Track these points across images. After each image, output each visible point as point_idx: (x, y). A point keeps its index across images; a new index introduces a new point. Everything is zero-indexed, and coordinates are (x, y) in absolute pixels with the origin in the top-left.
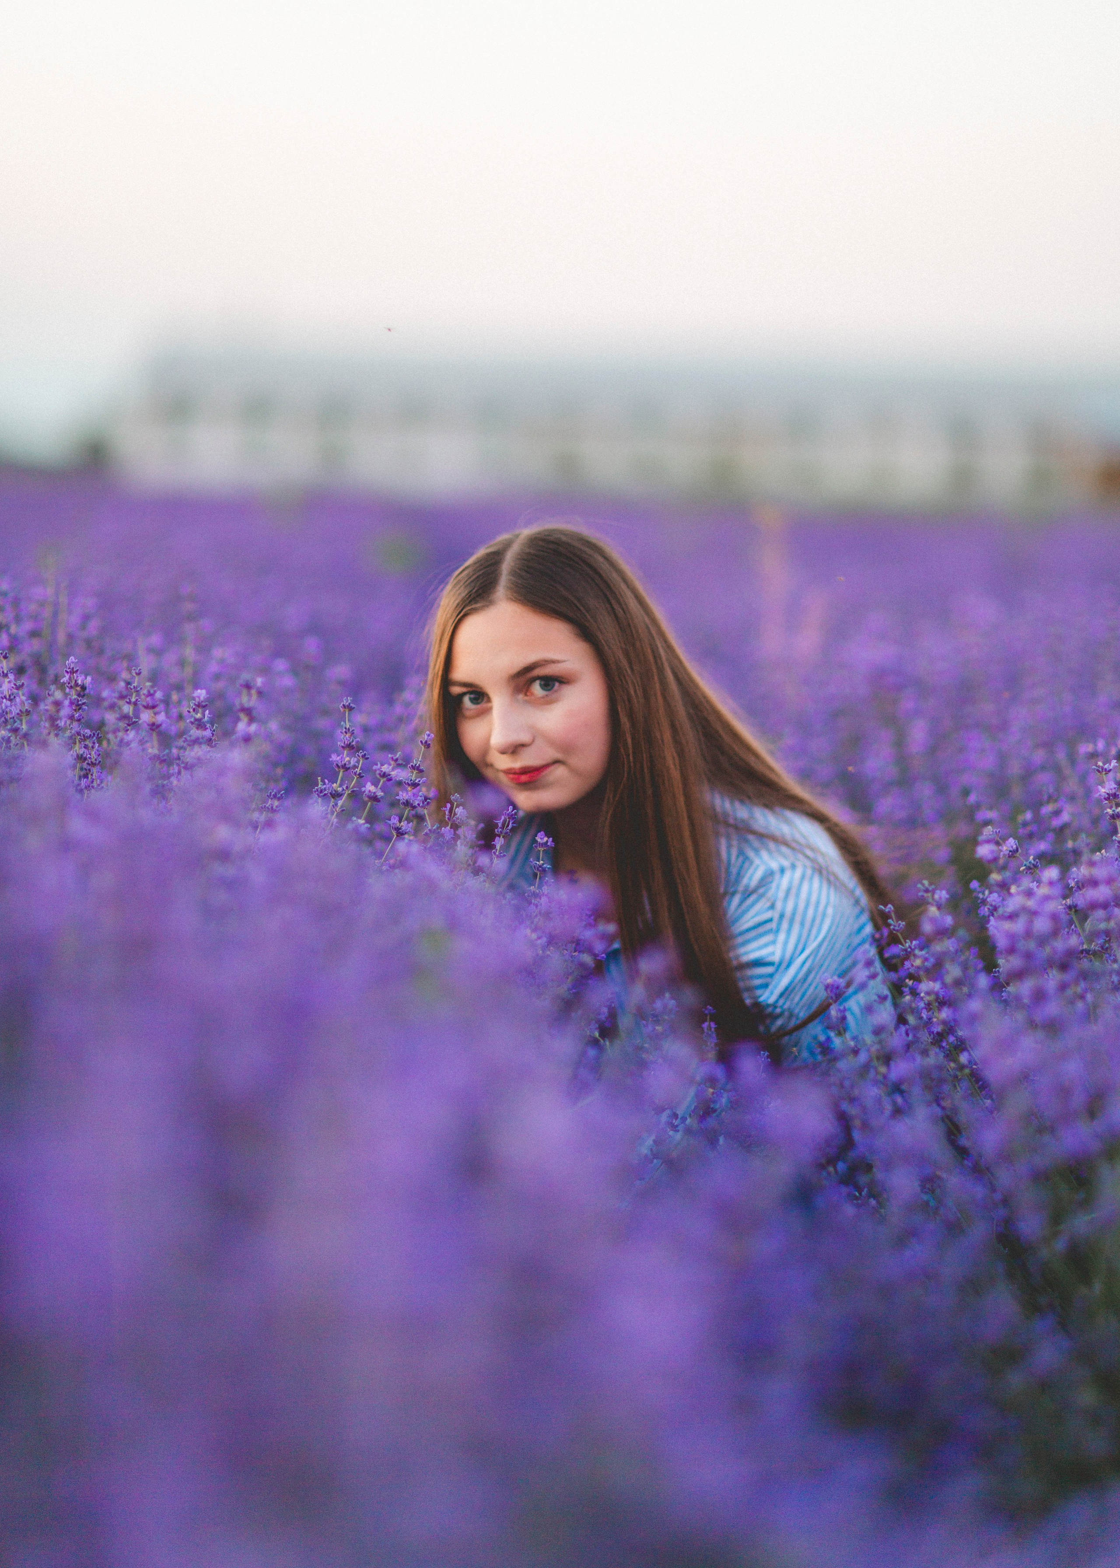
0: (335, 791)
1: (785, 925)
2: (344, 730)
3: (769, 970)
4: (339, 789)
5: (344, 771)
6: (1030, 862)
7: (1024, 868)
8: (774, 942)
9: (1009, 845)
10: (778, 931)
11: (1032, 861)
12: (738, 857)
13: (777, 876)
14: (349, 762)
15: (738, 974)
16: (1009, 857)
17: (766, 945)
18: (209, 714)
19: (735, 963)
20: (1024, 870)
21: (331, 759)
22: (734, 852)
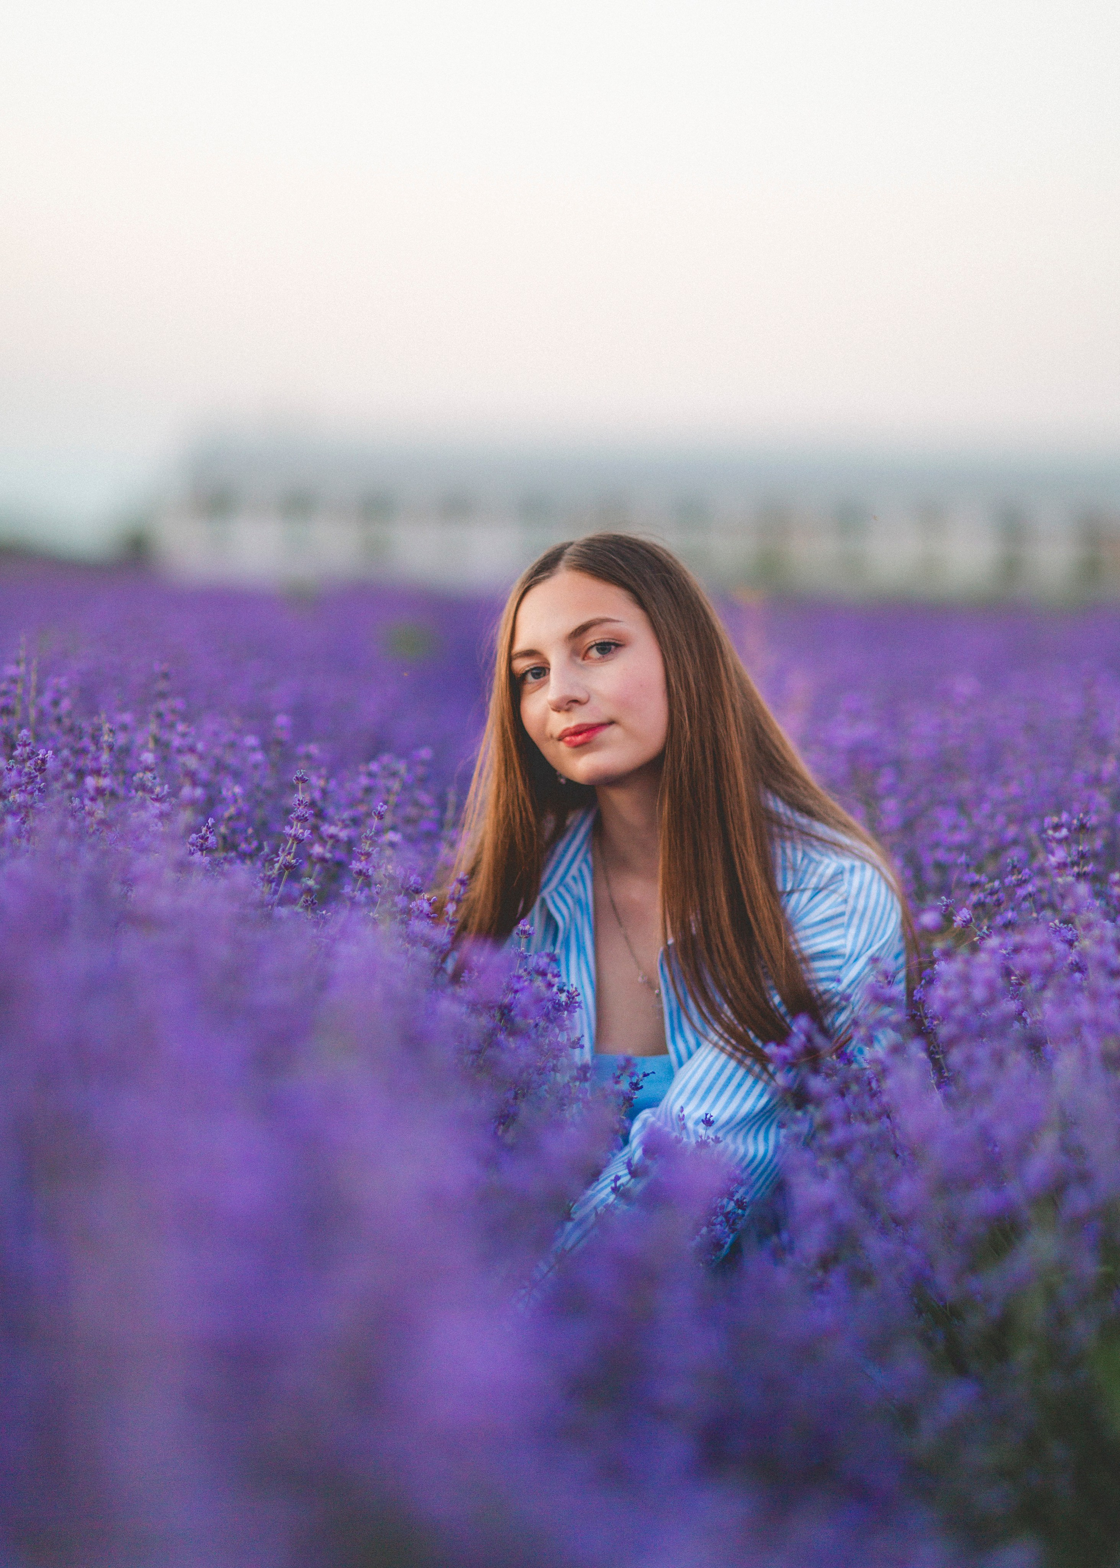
0: (288, 862)
1: (856, 921)
2: (298, 802)
3: (837, 962)
4: (292, 861)
5: (297, 843)
6: (984, 933)
7: (977, 938)
8: (844, 936)
9: (963, 916)
10: (849, 925)
11: (986, 932)
12: (803, 859)
13: (847, 876)
14: (303, 834)
15: (803, 966)
16: (963, 927)
17: (838, 938)
18: (169, 788)
19: (798, 956)
20: (978, 940)
21: (284, 831)
22: (800, 855)
